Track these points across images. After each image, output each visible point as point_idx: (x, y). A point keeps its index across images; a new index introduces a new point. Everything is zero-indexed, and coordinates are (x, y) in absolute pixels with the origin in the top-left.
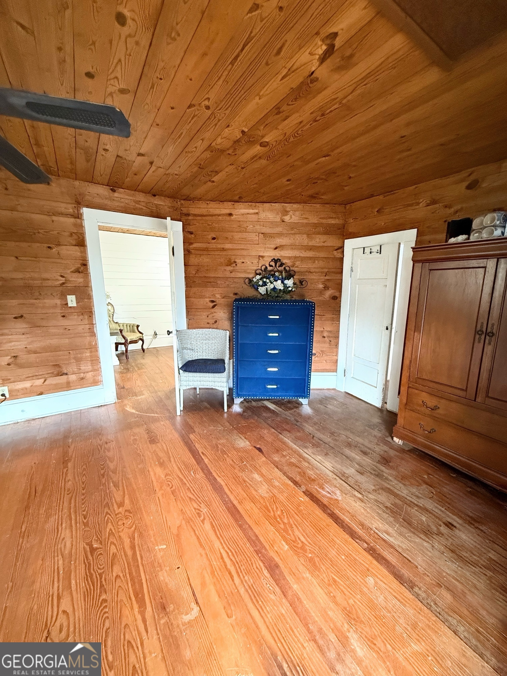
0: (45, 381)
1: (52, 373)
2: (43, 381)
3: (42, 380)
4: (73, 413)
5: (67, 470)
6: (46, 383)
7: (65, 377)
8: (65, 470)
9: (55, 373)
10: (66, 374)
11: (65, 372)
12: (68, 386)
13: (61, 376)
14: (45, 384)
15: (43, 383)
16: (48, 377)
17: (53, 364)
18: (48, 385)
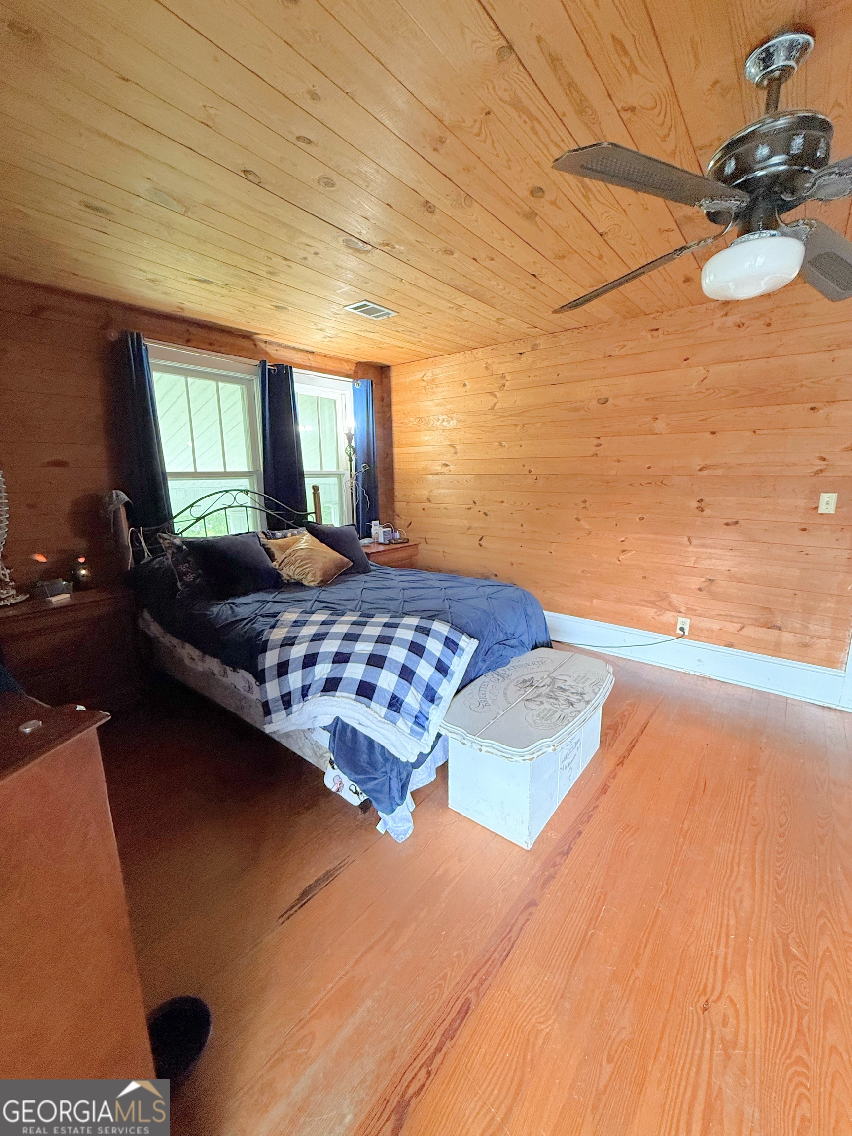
0: (743, 627)
1: (757, 620)
2: (738, 628)
3: (738, 626)
4: (773, 697)
5: (755, 786)
6: (744, 632)
7: (775, 632)
8: (751, 784)
9: (761, 621)
10: (779, 629)
11: (779, 623)
12: (776, 650)
13: (768, 628)
14: (740, 632)
15: (738, 631)
16: (747, 624)
17: (761, 605)
18: (745, 636)
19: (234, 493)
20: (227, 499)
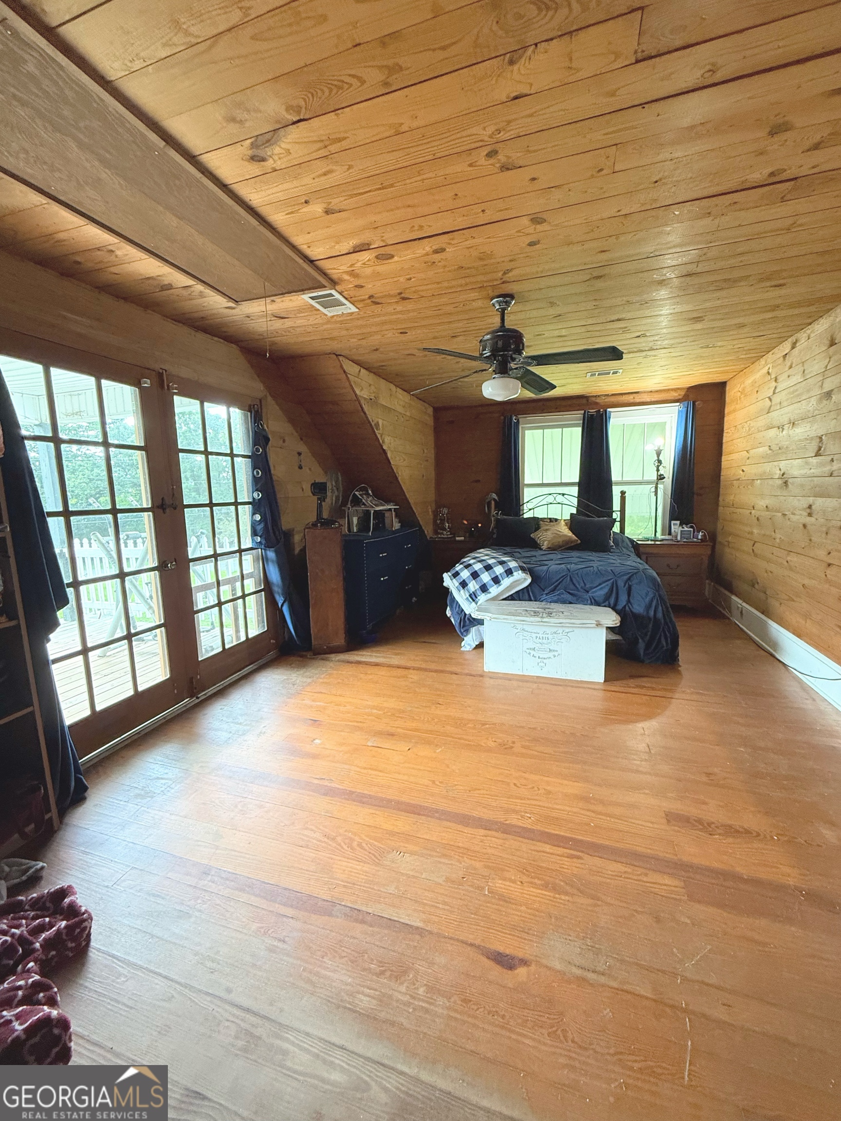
19: (555, 495)
20: (550, 499)
